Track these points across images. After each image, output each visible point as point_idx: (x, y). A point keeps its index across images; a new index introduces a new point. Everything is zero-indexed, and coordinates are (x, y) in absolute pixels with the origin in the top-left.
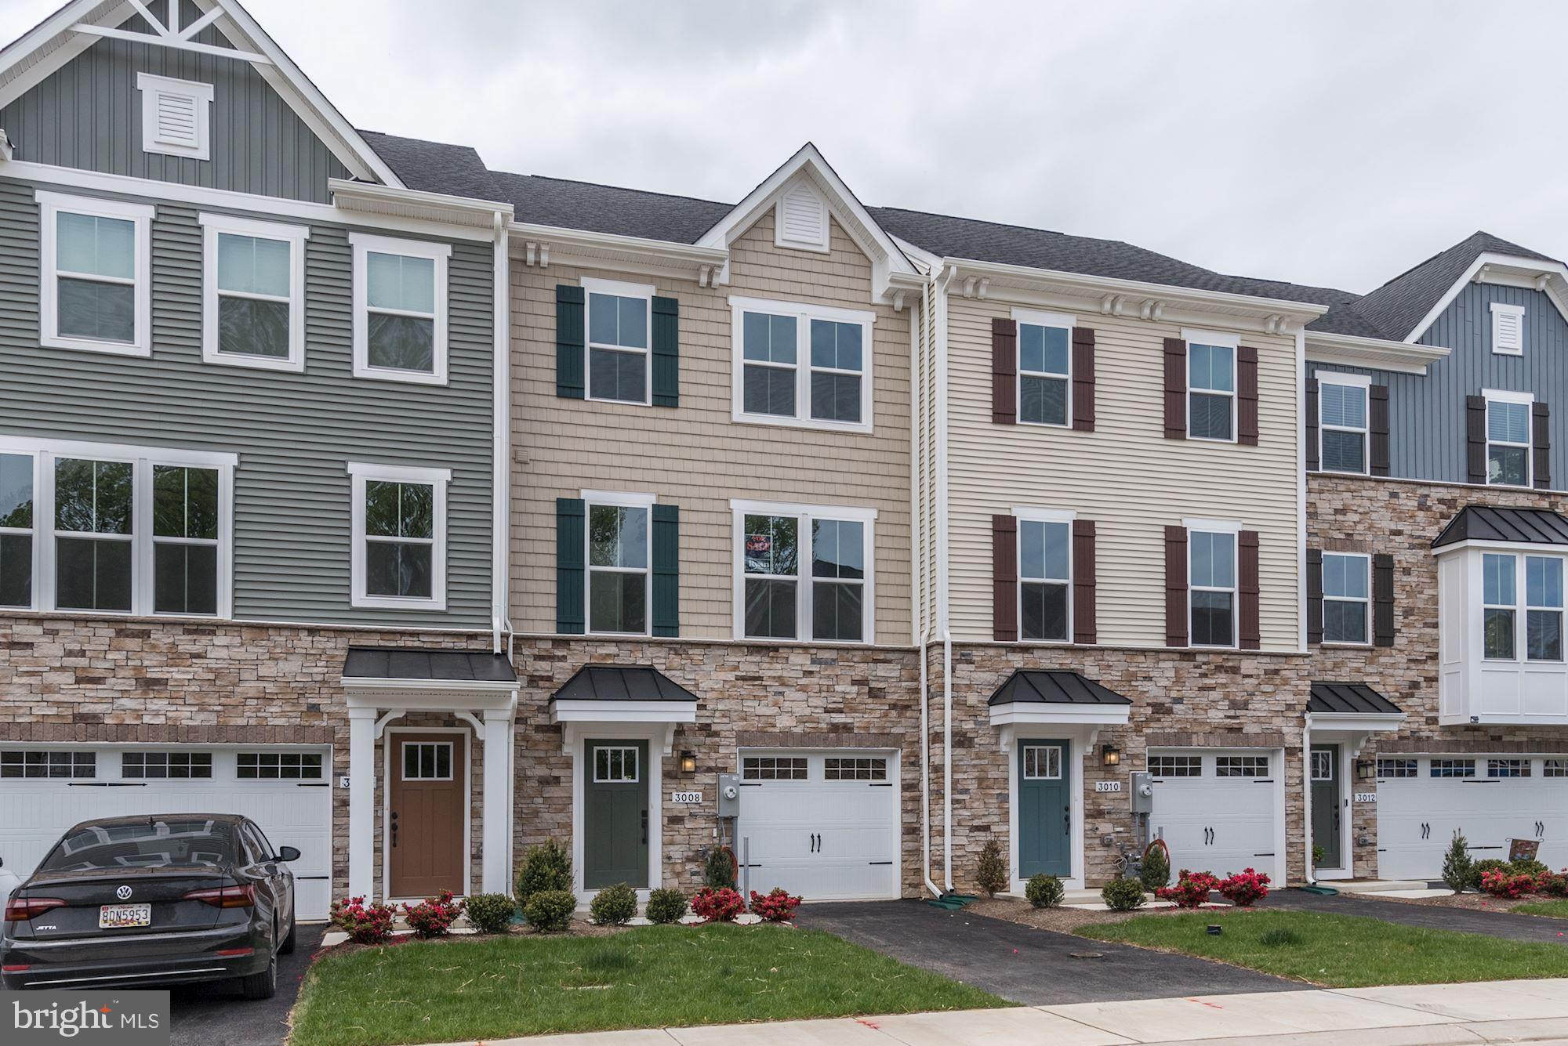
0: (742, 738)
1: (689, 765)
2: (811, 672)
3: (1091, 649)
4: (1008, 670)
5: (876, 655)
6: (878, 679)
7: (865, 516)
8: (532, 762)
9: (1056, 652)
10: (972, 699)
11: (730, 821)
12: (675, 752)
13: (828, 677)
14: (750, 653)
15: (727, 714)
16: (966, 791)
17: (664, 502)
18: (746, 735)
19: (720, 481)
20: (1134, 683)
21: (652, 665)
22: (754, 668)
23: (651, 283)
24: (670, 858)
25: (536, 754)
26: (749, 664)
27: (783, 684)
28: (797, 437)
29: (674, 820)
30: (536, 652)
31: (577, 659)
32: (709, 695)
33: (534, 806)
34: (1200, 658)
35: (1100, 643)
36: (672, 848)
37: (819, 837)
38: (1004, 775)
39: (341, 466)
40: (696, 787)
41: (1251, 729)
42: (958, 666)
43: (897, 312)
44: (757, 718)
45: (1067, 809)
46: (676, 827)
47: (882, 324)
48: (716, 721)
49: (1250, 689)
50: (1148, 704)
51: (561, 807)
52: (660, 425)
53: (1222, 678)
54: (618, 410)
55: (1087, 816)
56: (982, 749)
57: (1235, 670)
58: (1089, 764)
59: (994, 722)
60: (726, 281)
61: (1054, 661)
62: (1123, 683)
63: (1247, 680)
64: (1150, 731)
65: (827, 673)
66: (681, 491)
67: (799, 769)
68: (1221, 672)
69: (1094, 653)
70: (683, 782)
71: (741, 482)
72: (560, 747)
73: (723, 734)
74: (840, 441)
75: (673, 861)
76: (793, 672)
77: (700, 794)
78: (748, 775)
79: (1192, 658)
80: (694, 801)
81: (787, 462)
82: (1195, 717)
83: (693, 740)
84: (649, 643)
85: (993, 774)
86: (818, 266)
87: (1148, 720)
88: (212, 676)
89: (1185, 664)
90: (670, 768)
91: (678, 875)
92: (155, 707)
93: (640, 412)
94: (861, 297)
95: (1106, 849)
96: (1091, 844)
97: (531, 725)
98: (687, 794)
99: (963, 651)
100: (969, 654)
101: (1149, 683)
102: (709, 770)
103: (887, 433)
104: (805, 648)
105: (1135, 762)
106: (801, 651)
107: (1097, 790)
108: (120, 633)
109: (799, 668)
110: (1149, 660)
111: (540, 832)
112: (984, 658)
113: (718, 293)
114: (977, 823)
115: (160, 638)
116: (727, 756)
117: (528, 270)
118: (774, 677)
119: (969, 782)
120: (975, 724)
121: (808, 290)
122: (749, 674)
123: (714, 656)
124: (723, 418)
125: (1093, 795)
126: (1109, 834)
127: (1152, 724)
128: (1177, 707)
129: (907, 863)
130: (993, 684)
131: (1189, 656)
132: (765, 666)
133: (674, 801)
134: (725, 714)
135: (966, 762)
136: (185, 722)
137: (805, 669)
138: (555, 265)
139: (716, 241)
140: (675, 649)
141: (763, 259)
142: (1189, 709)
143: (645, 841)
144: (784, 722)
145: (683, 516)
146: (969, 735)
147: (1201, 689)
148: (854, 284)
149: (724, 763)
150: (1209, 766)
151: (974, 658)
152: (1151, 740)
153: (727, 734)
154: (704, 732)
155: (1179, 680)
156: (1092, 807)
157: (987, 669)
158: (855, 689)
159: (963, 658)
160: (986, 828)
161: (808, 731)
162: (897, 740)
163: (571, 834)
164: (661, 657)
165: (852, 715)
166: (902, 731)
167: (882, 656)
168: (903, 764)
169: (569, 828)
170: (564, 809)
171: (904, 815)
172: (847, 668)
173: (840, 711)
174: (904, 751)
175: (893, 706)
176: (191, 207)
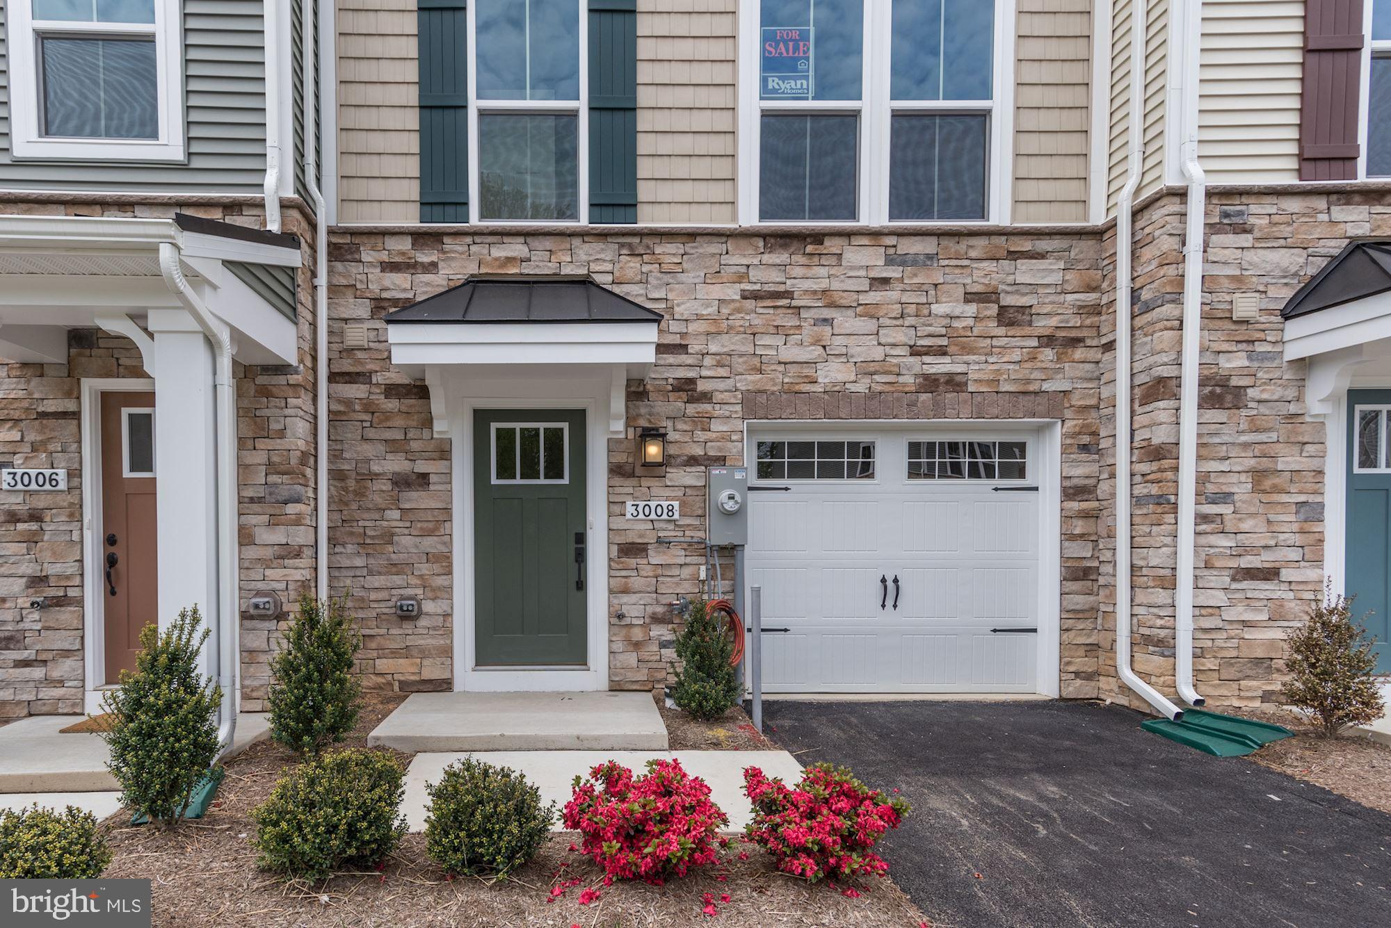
0: (752, 404)
1: (653, 450)
2: (885, 281)
5: (1017, 244)
6: (1019, 289)
8: (381, 448)
10: (1246, 306)
11: (731, 552)
12: (631, 431)
13: (919, 288)
14: (768, 249)
15: (726, 360)
16: (1226, 497)
18: (762, 399)
21: (588, 275)
22: (776, 276)
24: (621, 616)
25: (388, 435)
26: (767, 268)
27: (832, 305)
29: (630, 550)
30: (384, 256)
31: (455, 267)
32: (692, 327)
33: (385, 524)
36: (625, 599)
37: (895, 581)
38: (1313, 463)
40: (668, 492)
42: (1214, 237)
44: (781, 368)
46: (632, 562)
48: (705, 373)
51: (431, 525)
56: (1263, 409)
59: (1294, 352)
67: (858, 461)
70: (645, 482)
72: (428, 422)
73: (718, 397)
75: (627, 621)
76: (850, 281)
77: (676, 504)
78: (765, 471)
80: (664, 516)
83: (662, 409)
84: (583, 235)
85: (1289, 461)
90: (621, 458)
91: (637, 645)
97: (378, 384)
98: (653, 504)
99: (1225, 209)
100: (1241, 213)
102: (693, 461)
104: (875, 234)
106: (865, 241)
109: (862, 273)
111: (395, 568)
112: (1276, 219)
114: (1247, 562)
116: (726, 437)
118: (815, 292)
119: (1234, 478)
120: (1250, 358)
122: (766, 288)
123: (702, 256)
129: (1076, 633)
130: (1295, 274)
132: (798, 271)
133: (629, 516)
134: (723, 360)
135: (1226, 439)
137: (873, 274)
140: (629, 244)
143: (581, 585)
144: (833, 374)
146: (1235, 382)
149: (720, 449)
151: (1252, 220)
153: (726, 397)
154: (684, 395)
157: (1282, 242)
158: (971, 309)
159: (1226, 221)
160: (1270, 574)
161: (879, 388)
162: (1055, 405)
163: (450, 573)
164: (604, 261)
165: (966, 358)
166: (1066, 386)
167: (1026, 245)
168: (1065, 449)
169: (444, 561)
170: (436, 529)
171: (1066, 544)
172: (957, 271)
173: (941, 351)
174: (1069, 424)
175: (1048, 340)
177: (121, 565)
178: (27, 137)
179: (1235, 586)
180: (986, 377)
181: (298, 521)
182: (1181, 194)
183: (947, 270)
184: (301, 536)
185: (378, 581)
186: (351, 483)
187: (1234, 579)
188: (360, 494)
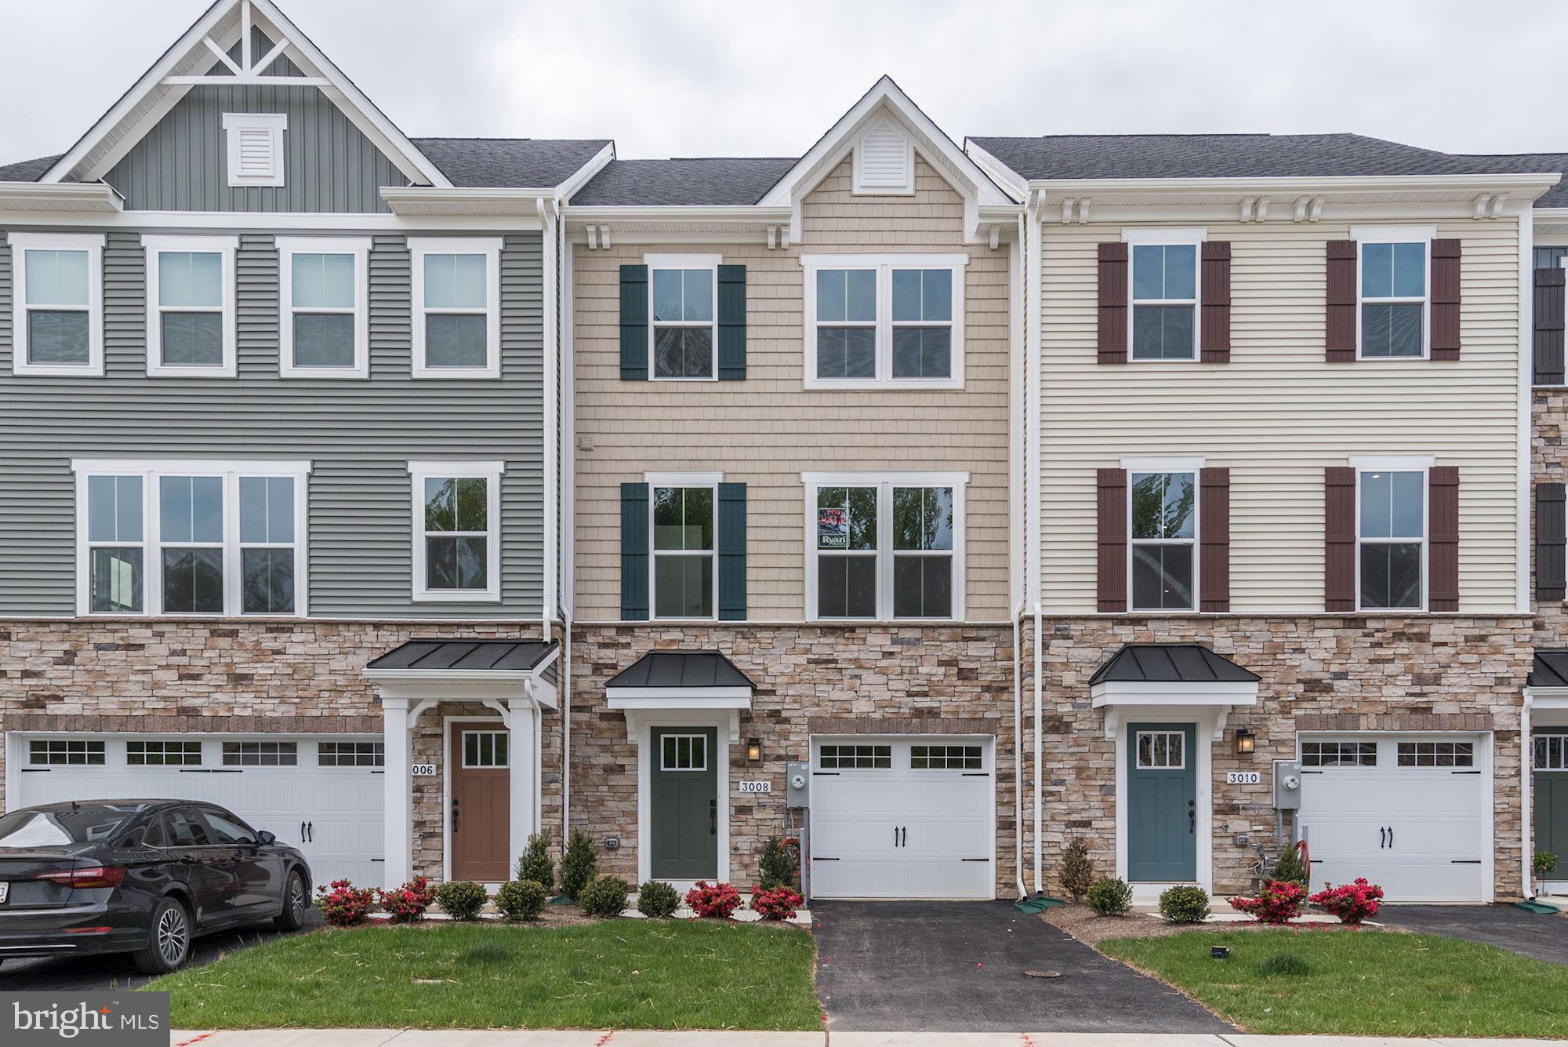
0: (815, 725)
1: (754, 753)
2: (892, 653)
3: (1221, 618)
4: (1115, 645)
5: (967, 633)
6: (967, 657)
7: (956, 480)
8: (597, 750)
9: (1177, 622)
10: (1069, 678)
11: (801, 812)
12: (743, 740)
13: (911, 658)
14: (824, 635)
15: (799, 699)
16: (1062, 782)
17: (731, 480)
18: (819, 721)
19: (791, 454)
20: (1279, 656)
21: (718, 650)
22: (827, 651)
23: (717, 252)
24: (736, 849)
25: (601, 742)
26: (823, 647)
27: (860, 667)
28: (877, 399)
29: (742, 810)
30: (600, 639)
31: (641, 645)
32: (780, 680)
33: (599, 794)
34: (1371, 625)
35: (1234, 611)
36: (739, 839)
37: (904, 830)
38: (1110, 764)
39: (401, 466)
40: (764, 777)
41: (1443, 708)
42: (1053, 642)
43: (994, 250)
44: (831, 704)
45: (1192, 803)
46: (743, 817)
47: (977, 265)
48: (786, 707)
49: (1444, 660)
50: (1299, 681)
51: (626, 795)
52: (728, 400)
53: (1403, 648)
54: (683, 388)
55: (1216, 812)
56: (1082, 734)
57: (1422, 638)
58: (1218, 751)
59: (1096, 704)
60: (798, 240)
61: (1173, 633)
62: (1266, 657)
63: (1438, 650)
64: (1301, 712)
65: (909, 653)
66: (749, 467)
67: (881, 757)
68: (1401, 641)
69: (1227, 623)
70: (751, 770)
71: (815, 454)
72: (625, 735)
73: (794, 720)
74: (927, 400)
75: (741, 852)
76: (872, 653)
77: (769, 783)
78: (825, 763)
79: (1361, 624)
80: (762, 790)
81: (865, 427)
82: (1364, 695)
83: (760, 727)
84: (715, 627)
85: (1095, 763)
86: (901, 211)
87: (1298, 700)
88: (290, 671)
89: (1350, 632)
90: (737, 756)
91: (746, 866)
92: (243, 700)
93: (706, 388)
94: (952, 238)
95: (1241, 850)
96: (1221, 844)
97: (596, 713)
98: (755, 783)
99: (1058, 626)
100: (1066, 629)
101: (1301, 656)
102: (779, 758)
103: (981, 387)
104: (885, 628)
105: (1280, 749)
106: (879, 631)
107: (1229, 782)
108: (213, 633)
109: (878, 649)
110: (1300, 629)
111: (605, 820)
112: (1085, 632)
113: (789, 254)
114: (1074, 817)
115: (247, 636)
116: (798, 744)
117: (591, 254)
118: (850, 660)
119: (1066, 772)
120: (1073, 706)
121: (889, 238)
122: (822, 657)
123: (785, 639)
124: (794, 386)
125: (1224, 788)
126: (1244, 833)
127: (1305, 705)
128: (1338, 684)
129: (1003, 861)
130: (1096, 662)
131: (1358, 622)
132: (841, 648)
133: (741, 790)
134: (797, 699)
135: (1062, 750)
136: (268, 714)
137: (884, 650)
138: (618, 245)
139: (781, 198)
140: (742, 633)
141: (839, 211)
142: (1356, 685)
143: (714, 831)
144: (861, 707)
145: (751, 494)
146: (1065, 719)
147: (1372, 661)
148: (943, 225)
149: (795, 751)
150: (1388, 754)
151: (1072, 633)
152: (1301, 723)
153: (798, 720)
154: (774, 719)
155: (1341, 651)
156: (1222, 802)
157: (1088, 644)
158: (942, 670)
159: (1058, 633)
160: (1087, 824)
161: (888, 716)
162: (992, 726)
163: (637, 823)
164: (727, 642)
165: (939, 698)
166: (998, 715)
167: (974, 634)
168: (998, 752)
169: (633, 816)
170: (629, 797)
171: (999, 808)
172: (933, 648)
173: (925, 695)
174: (1000, 737)
175: (987, 688)
176: (268, 232)
177: (460, 817)
178: (420, 591)
179: (1068, 830)
180: (951, 710)
181: (556, 793)
182: (1032, 619)
183: (927, 647)
184: (557, 801)
185: (598, 827)
186: (580, 770)
187: (1067, 827)
188: (585, 776)
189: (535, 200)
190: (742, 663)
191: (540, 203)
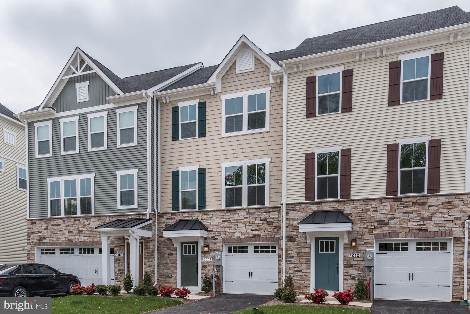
0: (225, 240)
1: (206, 249)
2: (247, 218)
3: (347, 201)
4: (311, 212)
5: (270, 210)
6: (270, 218)
7: (266, 161)
8: (166, 249)
9: (332, 203)
10: (295, 223)
11: (220, 267)
12: (204, 245)
13: (252, 218)
14: (227, 213)
15: (220, 232)
16: (293, 257)
17: (201, 167)
18: (226, 239)
19: (218, 157)
20: (368, 213)
21: (198, 219)
22: (228, 217)
23: (198, 99)
24: (203, 278)
25: (167, 247)
26: (227, 216)
27: (237, 222)
28: (243, 138)
29: (204, 266)
31: (177, 218)
32: (215, 227)
33: (167, 262)
34: (404, 200)
35: (352, 198)
37: (252, 272)
38: (309, 251)
39: (115, 172)
40: (210, 256)
41: (433, 229)
42: (290, 212)
43: (278, 84)
44: (229, 234)
45: (338, 264)
46: (204, 268)
47: (273, 90)
48: (216, 235)
49: (433, 212)
50: (375, 221)
51: (173, 262)
52: (201, 143)
53: (416, 208)
54: (189, 141)
55: (345, 267)
56: (299, 242)
57: (424, 204)
58: (346, 246)
59: (302, 231)
60: (220, 91)
61: (330, 207)
62: (363, 213)
63: (430, 208)
64: (377, 232)
65: (252, 217)
66: (207, 163)
67: (245, 250)
68: (416, 205)
69: (349, 202)
70: (206, 254)
71: (225, 157)
72: (173, 244)
73: (218, 239)
74: (258, 136)
76: (241, 218)
77: (211, 258)
78: (229, 252)
79: (400, 200)
80: (209, 260)
81: (240, 147)
82: (400, 225)
83: (209, 241)
84: (197, 212)
85: (303, 251)
86: (250, 76)
87: (375, 228)
88: (91, 229)
89: (395, 203)
90: (203, 250)
92: (81, 237)
93: (195, 140)
94: (266, 83)
95: (353, 280)
96: (346, 278)
98: (207, 258)
99: (291, 206)
100: (294, 207)
101: (377, 213)
103: (275, 129)
104: (244, 209)
105: (368, 245)
106: (243, 211)
107: (349, 257)
108: (75, 220)
109: (243, 216)
110: (376, 203)
111: (168, 269)
112: (301, 208)
113: (218, 96)
114: (296, 269)
115: (82, 221)
116: (219, 246)
118: (234, 220)
119: (294, 254)
120: (296, 233)
121: (247, 86)
122: (226, 219)
123: (216, 214)
124: (219, 137)
125: (347, 259)
126: (355, 274)
127: (378, 230)
128: (390, 222)
130: (303, 217)
131: (399, 199)
132: (232, 216)
133: (204, 260)
135: (293, 247)
136: (86, 241)
137: (245, 216)
138: (172, 101)
139: (213, 79)
140: (204, 213)
141: (232, 80)
142: (398, 222)
143: (197, 272)
144: (238, 234)
145: (207, 171)
146: (294, 237)
147: (404, 213)
148: (263, 79)
149: (219, 248)
150: (412, 247)
151: (296, 208)
152: (376, 236)
153: (219, 239)
154: (213, 239)
155: (392, 210)
156: (347, 264)
157: (302, 212)
158: (262, 222)
159: (292, 209)
160: (301, 271)
161: (245, 237)
162: (277, 239)
163: (177, 270)
164: (200, 216)
165: (261, 231)
166: (279, 236)
167: (271, 210)
168: (279, 248)
169: (175, 268)
170: (174, 262)
172: (259, 215)
173: (257, 230)
174: (279, 243)
175: (276, 227)
176: (84, 114)
178: (119, 207)
179: (295, 273)
180: (264, 235)
182: (283, 204)
183: (257, 215)
185: (166, 271)
186: (162, 255)
188: (163, 256)
189: (143, 94)
190: (204, 222)
191: (144, 94)
